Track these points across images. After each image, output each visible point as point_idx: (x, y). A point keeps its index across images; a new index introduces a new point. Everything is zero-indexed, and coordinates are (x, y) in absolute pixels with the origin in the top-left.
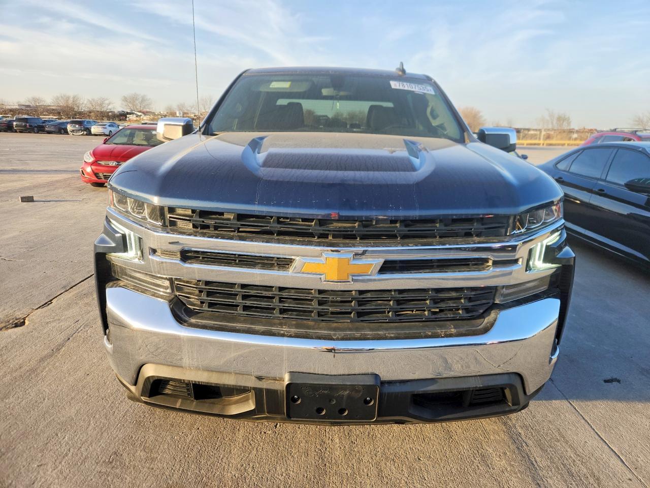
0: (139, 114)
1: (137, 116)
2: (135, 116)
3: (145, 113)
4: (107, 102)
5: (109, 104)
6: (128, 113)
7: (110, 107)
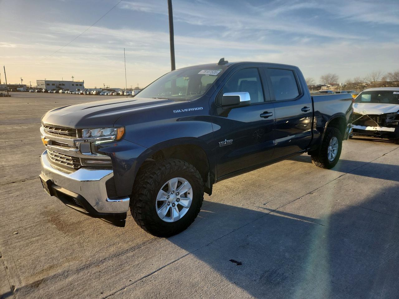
0: (329, 85)
1: (328, 87)
2: (326, 87)
3: (333, 85)
4: (311, 80)
5: (312, 81)
6: (323, 86)
7: (312, 83)
